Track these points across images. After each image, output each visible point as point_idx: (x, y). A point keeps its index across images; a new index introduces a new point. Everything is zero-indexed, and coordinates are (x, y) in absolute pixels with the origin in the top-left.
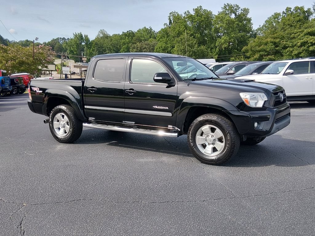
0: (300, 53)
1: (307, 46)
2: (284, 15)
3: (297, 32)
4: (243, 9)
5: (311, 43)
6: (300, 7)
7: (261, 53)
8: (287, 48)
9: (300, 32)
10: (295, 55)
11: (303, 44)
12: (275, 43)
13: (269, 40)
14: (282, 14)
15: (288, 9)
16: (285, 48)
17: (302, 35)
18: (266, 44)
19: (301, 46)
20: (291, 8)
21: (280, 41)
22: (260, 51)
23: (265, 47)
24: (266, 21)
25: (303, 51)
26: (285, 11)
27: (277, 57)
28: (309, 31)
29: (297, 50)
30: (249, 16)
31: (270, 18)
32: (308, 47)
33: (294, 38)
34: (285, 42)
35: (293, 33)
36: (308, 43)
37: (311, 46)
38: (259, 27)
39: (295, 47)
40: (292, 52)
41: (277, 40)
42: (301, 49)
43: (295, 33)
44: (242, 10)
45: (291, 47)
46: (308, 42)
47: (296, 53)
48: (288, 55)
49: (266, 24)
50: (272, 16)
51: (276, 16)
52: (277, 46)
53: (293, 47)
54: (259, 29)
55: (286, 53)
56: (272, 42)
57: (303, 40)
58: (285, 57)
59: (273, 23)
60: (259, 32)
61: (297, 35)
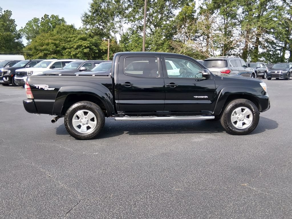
0: (76, 54)
1: (81, 49)
2: (43, 20)
3: (72, 37)
4: (6, 11)
5: (85, 46)
6: (55, 15)
7: (45, 52)
8: (66, 50)
9: (75, 37)
10: (73, 55)
11: (79, 47)
12: (55, 44)
13: (50, 41)
14: (40, 20)
15: (46, 16)
16: (64, 48)
17: (76, 39)
18: (48, 44)
19: (77, 49)
20: (48, 16)
21: (59, 43)
22: (43, 50)
23: (48, 47)
24: (27, 24)
25: (79, 53)
26: (44, 17)
27: (59, 56)
28: (82, 37)
29: (74, 51)
30: (12, 18)
31: (30, 22)
32: (83, 49)
33: (70, 41)
34: (64, 44)
35: (69, 37)
36: (83, 47)
37: (85, 48)
38: (22, 29)
39: (72, 49)
40: (70, 52)
41: (57, 42)
42: (78, 51)
43: (71, 38)
44: (4, 11)
45: (69, 48)
46: (82, 45)
47: (74, 54)
48: (67, 55)
49: (27, 27)
50: (32, 20)
51: (36, 20)
52: (57, 47)
53: (70, 48)
54: (21, 30)
55: (65, 53)
56: (53, 43)
57: (78, 44)
58: (65, 57)
59: (33, 26)
60: (22, 33)
61: (72, 39)
